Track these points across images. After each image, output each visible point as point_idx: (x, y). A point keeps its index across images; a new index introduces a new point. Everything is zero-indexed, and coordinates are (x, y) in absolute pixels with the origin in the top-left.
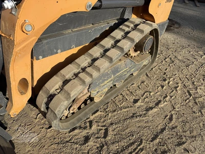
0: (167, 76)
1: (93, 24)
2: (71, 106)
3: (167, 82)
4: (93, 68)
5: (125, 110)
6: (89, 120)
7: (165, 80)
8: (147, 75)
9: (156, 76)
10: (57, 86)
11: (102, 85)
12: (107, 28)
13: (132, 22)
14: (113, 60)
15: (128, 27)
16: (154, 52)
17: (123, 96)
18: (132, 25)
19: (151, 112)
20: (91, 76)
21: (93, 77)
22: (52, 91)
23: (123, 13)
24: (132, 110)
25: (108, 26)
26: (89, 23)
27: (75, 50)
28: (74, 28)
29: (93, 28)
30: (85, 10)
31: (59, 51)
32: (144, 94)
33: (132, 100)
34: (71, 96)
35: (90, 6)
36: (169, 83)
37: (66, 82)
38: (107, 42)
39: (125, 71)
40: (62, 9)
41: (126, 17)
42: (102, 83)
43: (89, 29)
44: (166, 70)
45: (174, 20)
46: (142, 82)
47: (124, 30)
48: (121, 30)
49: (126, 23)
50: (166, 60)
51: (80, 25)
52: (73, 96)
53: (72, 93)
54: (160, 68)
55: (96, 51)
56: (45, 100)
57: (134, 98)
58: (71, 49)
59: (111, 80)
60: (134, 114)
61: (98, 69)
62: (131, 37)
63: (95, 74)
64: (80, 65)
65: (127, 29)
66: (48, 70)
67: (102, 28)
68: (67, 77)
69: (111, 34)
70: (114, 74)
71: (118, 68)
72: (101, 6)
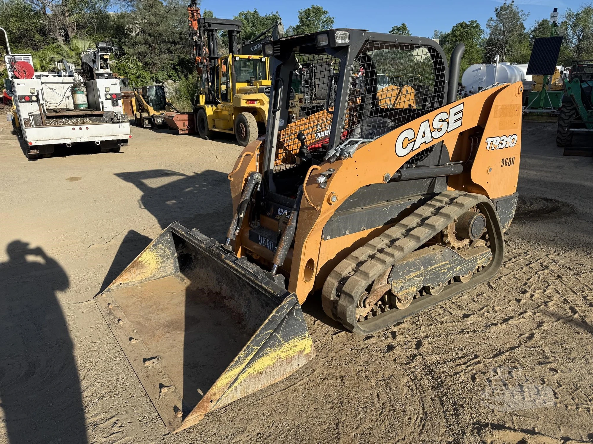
0: (529, 287)
1: (387, 201)
2: (367, 298)
3: (528, 295)
4: (395, 248)
5: (449, 325)
6: (390, 331)
7: (525, 292)
8: (489, 286)
9: (507, 287)
10: (349, 269)
11: (408, 277)
12: (409, 206)
13: (445, 196)
14: (421, 239)
15: (441, 201)
16: (497, 245)
17: (445, 309)
18: (446, 200)
19: (493, 328)
20: (392, 256)
21: (395, 257)
22: (344, 274)
23: (432, 186)
24: (462, 325)
25: (409, 203)
26: (382, 200)
27: (364, 234)
28: (364, 205)
29: (388, 206)
30: (382, 182)
31: (348, 232)
32: (483, 308)
33: (461, 315)
34: (370, 275)
35: (388, 177)
36: (532, 296)
37: (361, 264)
38: (410, 221)
39: (443, 266)
40: (360, 182)
41: (436, 191)
42: (407, 275)
43: (384, 207)
44: (529, 279)
45: (559, 199)
46: (479, 294)
47: (434, 206)
48: (430, 205)
49: (436, 197)
50: (531, 266)
51: (372, 202)
52: (372, 277)
53: (370, 272)
54: (517, 276)
55: (395, 231)
56: (337, 284)
57: (464, 312)
58: (360, 231)
59: (421, 275)
60: (463, 329)
61: (401, 249)
62: (445, 212)
63: (397, 254)
64: (375, 247)
65: (438, 204)
66: (333, 257)
67: (401, 206)
68: (362, 259)
69: (416, 212)
70: (425, 267)
71: (430, 259)
72: (400, 177)
